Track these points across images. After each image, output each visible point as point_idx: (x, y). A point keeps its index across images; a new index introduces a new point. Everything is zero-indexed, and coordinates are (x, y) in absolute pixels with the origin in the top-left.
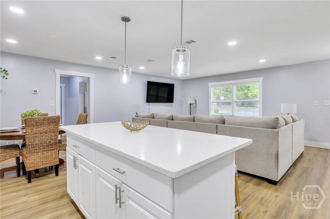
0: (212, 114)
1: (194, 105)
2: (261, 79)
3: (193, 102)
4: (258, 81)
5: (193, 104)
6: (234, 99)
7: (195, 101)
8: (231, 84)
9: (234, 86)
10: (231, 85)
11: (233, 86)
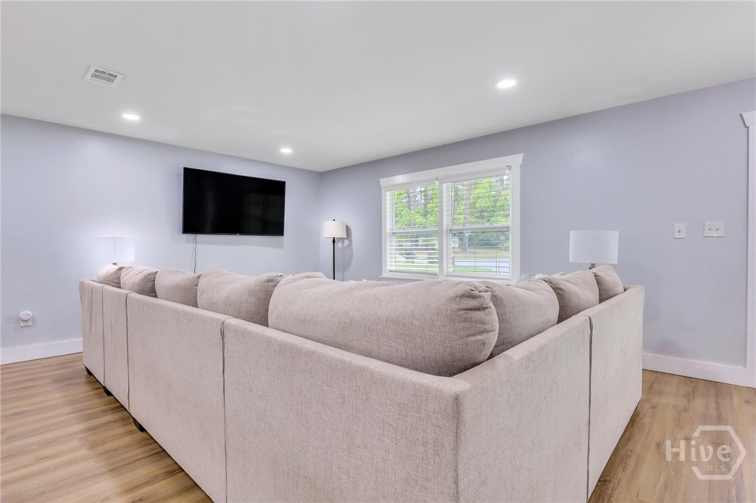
0: (389, 268)
1: (346, 242)
2: (517, 159)
3: (339, 233)
4: (509, 167)
5: (342, 239)
6: (445, 223)
7: (348, 230)
8: (437, 179)
9: (445, 186)
10: (437, 182)
11: (441, 184)
